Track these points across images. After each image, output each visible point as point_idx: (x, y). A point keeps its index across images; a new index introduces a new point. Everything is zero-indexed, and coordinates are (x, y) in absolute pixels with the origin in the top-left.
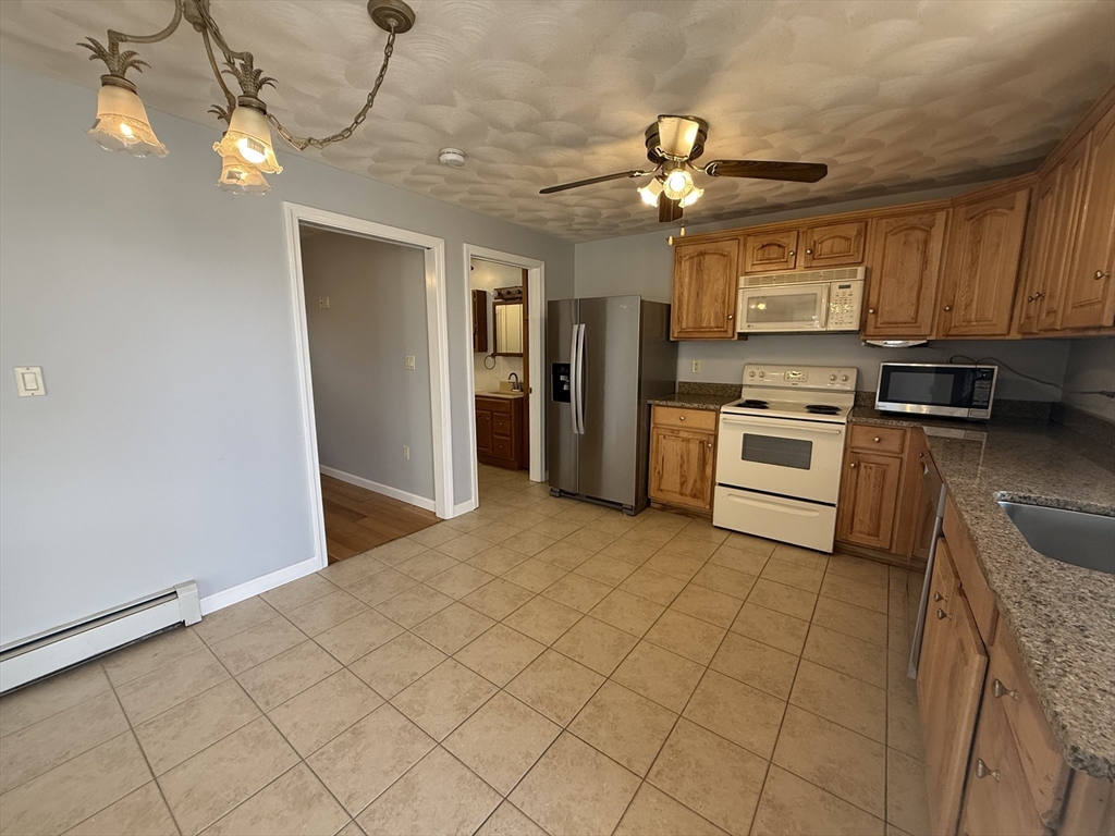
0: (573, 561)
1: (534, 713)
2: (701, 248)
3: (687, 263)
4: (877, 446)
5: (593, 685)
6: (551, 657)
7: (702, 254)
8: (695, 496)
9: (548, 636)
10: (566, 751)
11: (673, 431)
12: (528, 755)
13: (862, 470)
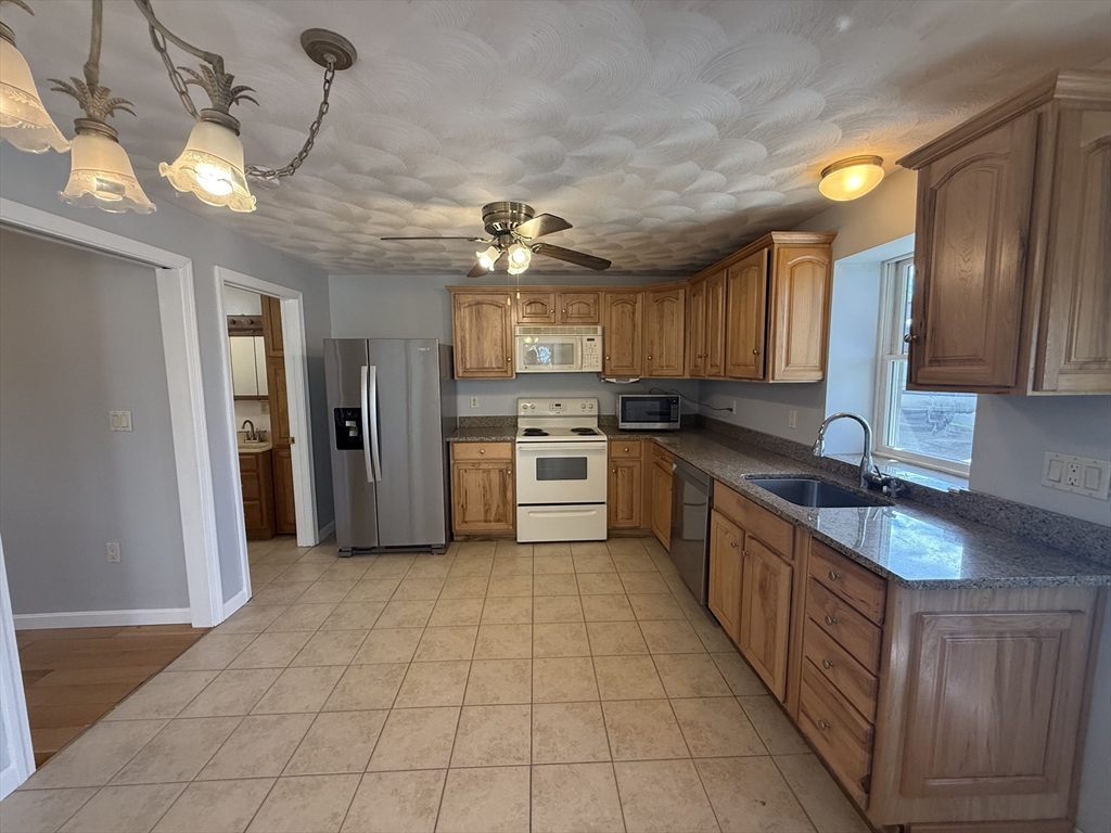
0: (419, 616)
1: (496, 770)
2: (479, 298)
3: (467, 310)
4: (626, 455)
5: (525, 716)
6: (471, 714)
7: (479, 303)
8: (498, 521)
9: (454, 695)
10: (546, 781)
11: (473, 464)
12: (520, 806)
13: (620, 474)
